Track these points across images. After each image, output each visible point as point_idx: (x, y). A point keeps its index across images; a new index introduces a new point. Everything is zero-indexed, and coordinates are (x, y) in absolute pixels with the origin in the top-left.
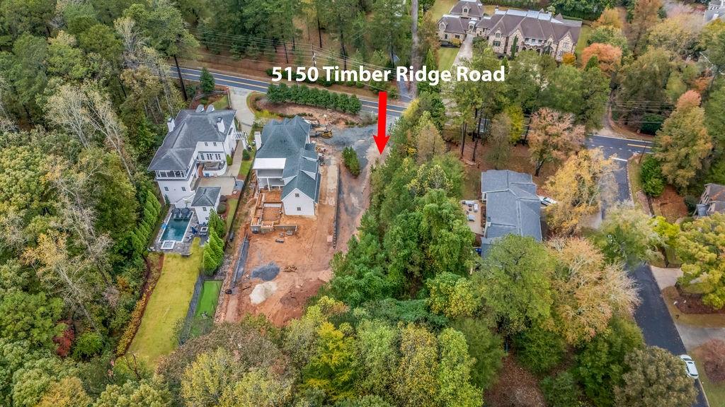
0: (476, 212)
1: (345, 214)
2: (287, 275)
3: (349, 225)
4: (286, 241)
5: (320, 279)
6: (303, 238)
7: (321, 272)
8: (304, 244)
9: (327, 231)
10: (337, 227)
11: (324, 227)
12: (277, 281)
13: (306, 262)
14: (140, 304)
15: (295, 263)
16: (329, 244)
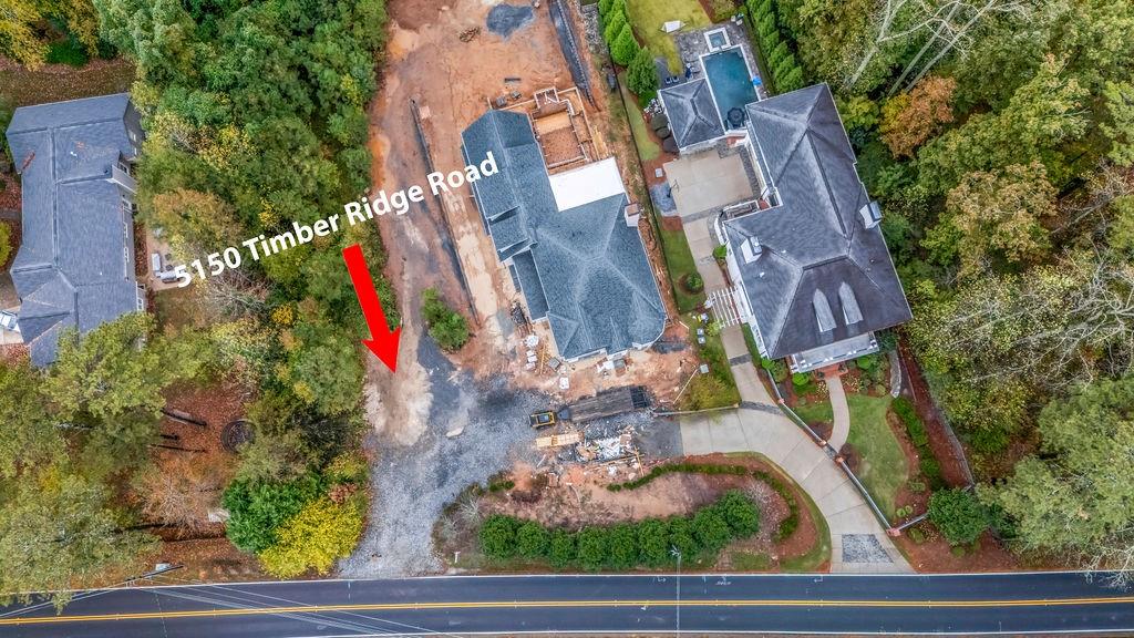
2: (472, 22)
3: (405, 165)
4: (501, 84)
5: (414, 33)
6: (475, 99)
7: (417, 45)
8: (469, 90)
9: (435, 125)
10: (419, 136)
11: (443, 132)
13: (450, 55)
15: (467, 47)
16: (423, 103)
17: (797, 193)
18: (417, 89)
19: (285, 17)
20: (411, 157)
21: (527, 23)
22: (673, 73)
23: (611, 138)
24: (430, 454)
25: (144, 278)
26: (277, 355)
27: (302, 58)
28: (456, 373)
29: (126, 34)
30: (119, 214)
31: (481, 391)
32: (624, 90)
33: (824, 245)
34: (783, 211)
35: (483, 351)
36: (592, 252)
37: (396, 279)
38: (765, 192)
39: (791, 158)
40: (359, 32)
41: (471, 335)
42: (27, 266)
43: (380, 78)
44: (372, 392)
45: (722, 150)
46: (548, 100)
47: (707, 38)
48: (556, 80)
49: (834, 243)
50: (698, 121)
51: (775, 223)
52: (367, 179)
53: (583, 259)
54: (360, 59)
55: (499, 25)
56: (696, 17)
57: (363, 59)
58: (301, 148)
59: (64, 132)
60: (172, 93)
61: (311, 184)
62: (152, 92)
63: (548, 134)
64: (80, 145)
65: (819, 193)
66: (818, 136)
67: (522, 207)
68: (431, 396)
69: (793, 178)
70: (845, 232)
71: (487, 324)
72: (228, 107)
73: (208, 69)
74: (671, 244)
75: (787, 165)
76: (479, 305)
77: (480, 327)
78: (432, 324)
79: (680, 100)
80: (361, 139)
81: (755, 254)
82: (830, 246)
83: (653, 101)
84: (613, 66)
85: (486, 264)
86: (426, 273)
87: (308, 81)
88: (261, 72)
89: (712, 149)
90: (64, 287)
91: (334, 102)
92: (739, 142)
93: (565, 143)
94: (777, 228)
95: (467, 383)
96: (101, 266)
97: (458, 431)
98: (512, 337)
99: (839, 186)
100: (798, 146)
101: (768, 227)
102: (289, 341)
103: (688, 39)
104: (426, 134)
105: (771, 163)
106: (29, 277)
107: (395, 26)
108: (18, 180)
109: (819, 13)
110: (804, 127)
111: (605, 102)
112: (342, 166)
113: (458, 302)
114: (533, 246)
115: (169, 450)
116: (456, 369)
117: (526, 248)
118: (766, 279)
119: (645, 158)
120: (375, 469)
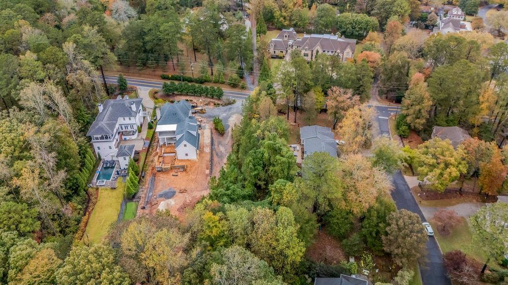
0: (298, 151)
1: (217, 157)
2: (181, 195)
3: (219, 163)
4: (179, 175)
6: (190, 173)
7: (203, 192)
8: (191, 176)
11: (204, 165)
12: (175, 198)
13: (193, 186)
14: (84, 219)
15: (186, 187)
16: (207, 175)
24: (232, 112)
56: (103, 191)
71: (209, 128)
86: (222, 141)
97: (224, 114)
119: (145, 153)
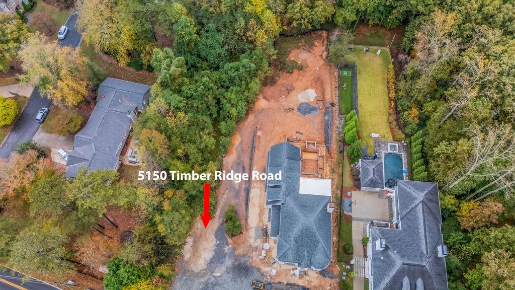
2: (292, 106)
4: (294, 133)
5: (267, 102)
7: (266, 107)
8: (280, 131)
9: (261, 139)
10: (253, 141)
12: (298, 102)
13: (278, 115)
15: (286, 114)
16: (260, 129)
17: (409, 227)
18: (260, 123)
19: (220, 79)
20: (247, 149)
21: (313, 113)
22: (369, 154)
23: (333, 171)
24: (202, 280)
25: (122, 157)
26: (159, 209)
27: (220, 96)
28: (228, 247)
29: (160, 65)
30: (125, 129)
31: (236, 260)
32: (345, 154)
33: (416, 256)
34: (401, 232)
35: (244, 242)
36: (308, 217)
37: (220, 195)
38: (395, 221)
39: (411, 211)
40: (246, 94)
41: (241, 233)
42: (83, 136)
43: (247, 114)
44: (190, 241)
45: (381, 195)
46: (311, 146)
47: (389, 145)
48: (318, 139)
49: (421, 257)
50: (374, 178)
51: (395, 237)
52: (225, 151)
53: (302, 218)
54: (242, 105)
55: (302, 110)
56: (387, 135)
57: (243, 104)
58: (205, 130)
59: (121, 92)
60: (167, 92)
61: (203, 145)
62: (160, 89)
63: (306, 160)
64: (124, 99)
65: (420, 231)
66: (426, 205)
67: (284, 185)
68: (214, 253)
69: (409, 219)
70: (427, 254)
71: (250, 230)
72: (184, 105)
73: (183, 88)
74: (344, 227)
75: (408, 212)
76: (249, 221)
77: (247, 230)
78: (226, 221)
79: (369, 167)
80: (230, 134)
81: (381, 247)
82: (418, 258)
83: (356, 163)
84: (344, 142)
85: (260, 204)
86: (233, 198)
87: (219, 105)
88: (203, 96)
89: (376, 192)
90: (92, 149)
91: (226, 117)
92: (389, 194)
93: (312, 166)
94: (396, 239)
95: (231, 253)
96: (109, 147)
97: (219, 274)
98: (259, 241)
99: (430, 231)
100: (416, 206)
101: (391, 238)
102: (166, 206)
103: (380, 143)
104: (256, 141)
105: (401, 209)
106: (81, 140)
107: (261, 97)
108: (95, 103)
109: (443, 153)
110: (421, 199)
111: (335, 155)
112: (218, 142)
113: (242, 216)
114: (283, 204)
115: (98, 232)
116: (228, 245)
117: (279, 204)
118: (383, 261)
119: (345, 185)
120: (177, 277)
